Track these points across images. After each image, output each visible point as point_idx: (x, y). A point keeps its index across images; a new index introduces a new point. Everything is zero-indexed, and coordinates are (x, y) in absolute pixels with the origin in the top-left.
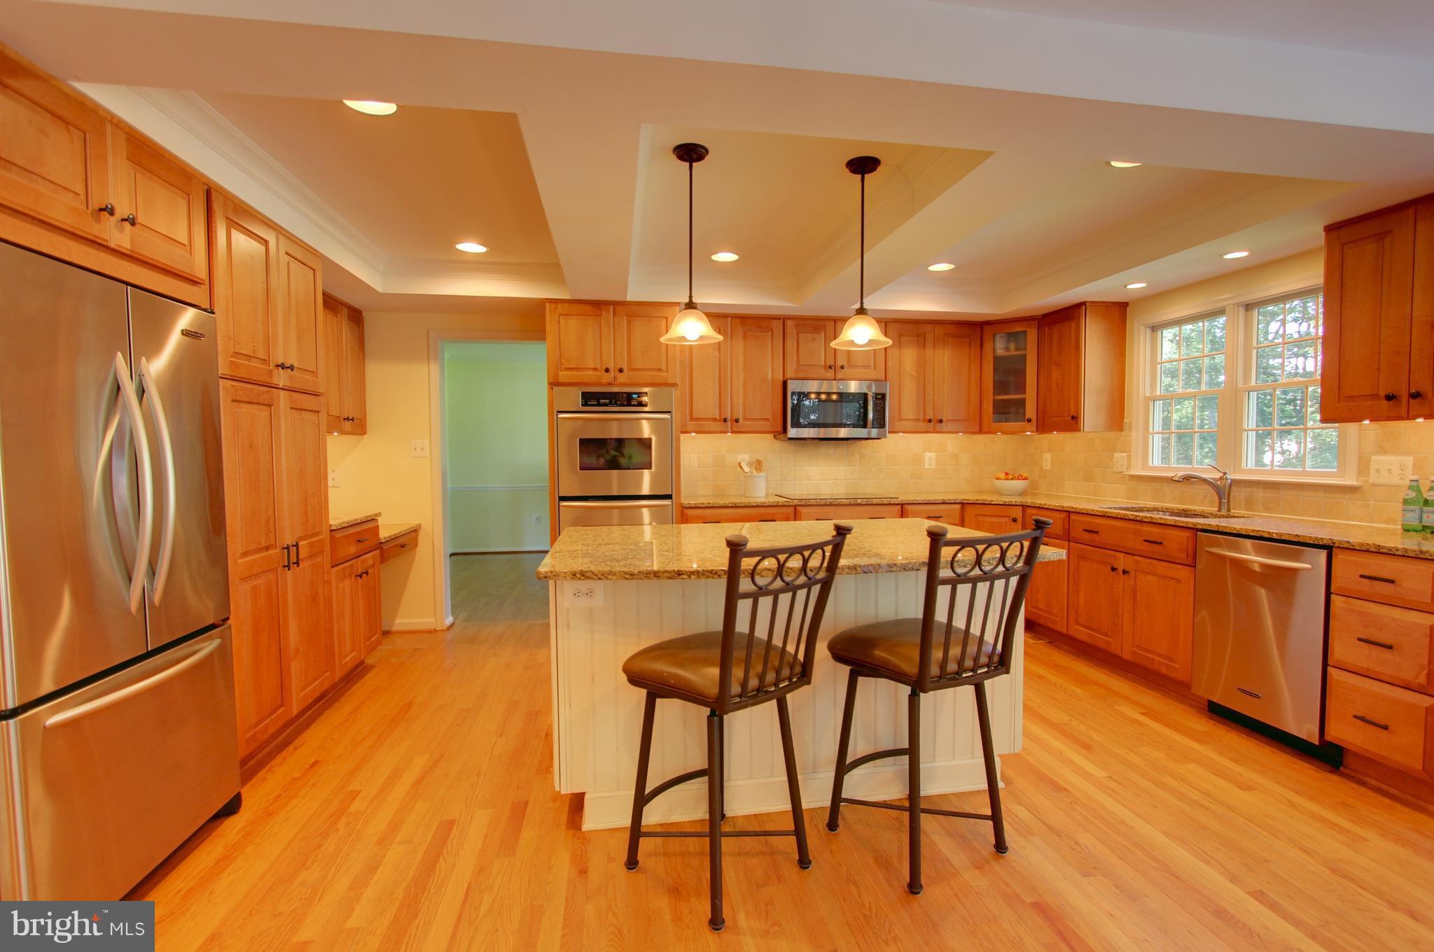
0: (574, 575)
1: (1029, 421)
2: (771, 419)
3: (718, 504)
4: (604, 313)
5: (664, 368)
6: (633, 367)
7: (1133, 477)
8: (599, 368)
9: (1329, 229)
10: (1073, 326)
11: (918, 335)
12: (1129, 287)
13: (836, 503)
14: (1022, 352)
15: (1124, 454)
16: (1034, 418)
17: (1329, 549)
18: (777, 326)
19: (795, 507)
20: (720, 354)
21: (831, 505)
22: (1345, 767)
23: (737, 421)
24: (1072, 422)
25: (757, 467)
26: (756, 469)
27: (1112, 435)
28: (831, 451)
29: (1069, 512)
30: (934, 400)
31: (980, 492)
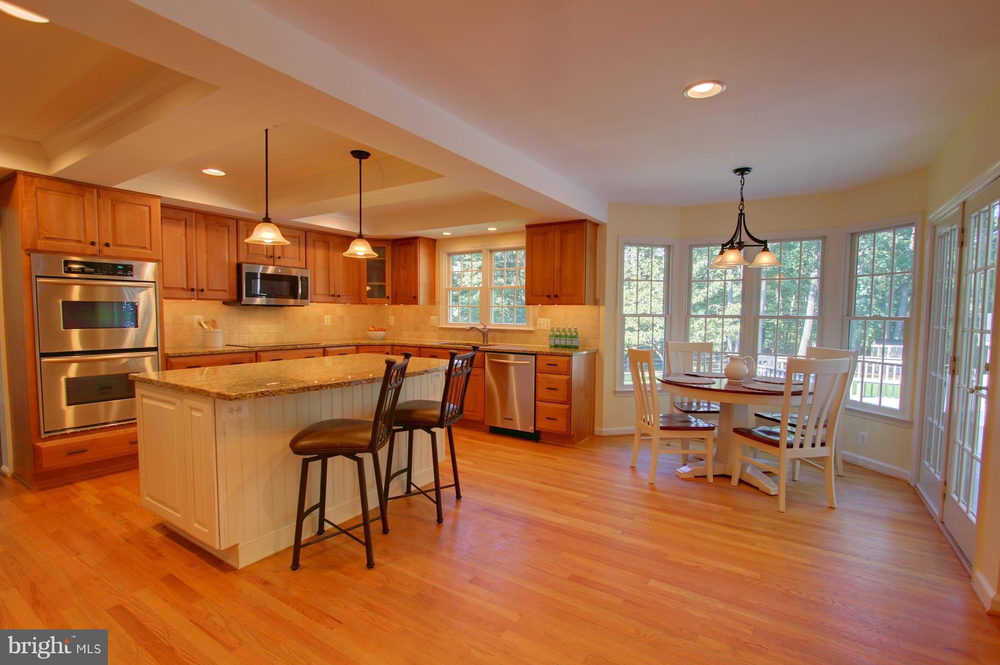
0: (256, 395)
1: (388, 298)
2: (228, 290)
3: (198, 352)
4: (87, 194)
5: (148, 246)
6: (118, 243)
7: (440, 328)
8: (83, 241)
9: (528, 227)
10: (413, 248)
11: (325, 242)
12: (443, 233)
13: (284, 348)
14: (383, 259)
15: (437, 317)
16: (390, 295)
17: (535, 354)
18: (232, 224)
19: (256, 352)
20: (186, 239)
21: (281, 350)
22: (541, 439)
23: (202, 291)
24: (414, 300)
25: (214, 325)
26: (213, 327)
27: (430, 307)
28: (265, 314)
29: (420, 347)
30: (334, 283)
31: (356, 339)
